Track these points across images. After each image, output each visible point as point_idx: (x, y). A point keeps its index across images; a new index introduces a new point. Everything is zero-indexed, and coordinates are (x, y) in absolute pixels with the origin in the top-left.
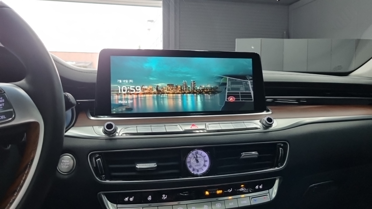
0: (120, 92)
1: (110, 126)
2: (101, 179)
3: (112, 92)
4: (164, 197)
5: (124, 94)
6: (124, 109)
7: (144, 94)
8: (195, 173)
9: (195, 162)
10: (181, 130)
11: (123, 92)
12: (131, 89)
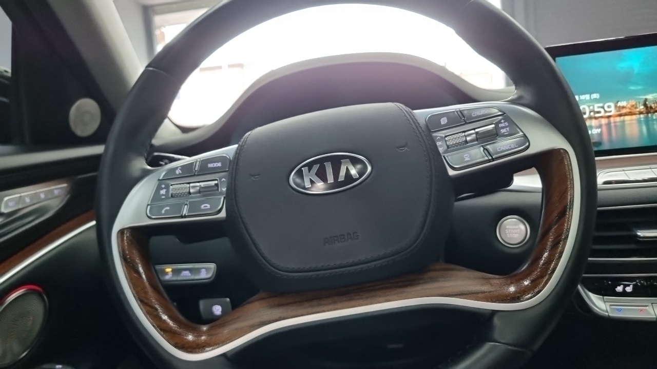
7: (620, 115)
12: (596, 110)
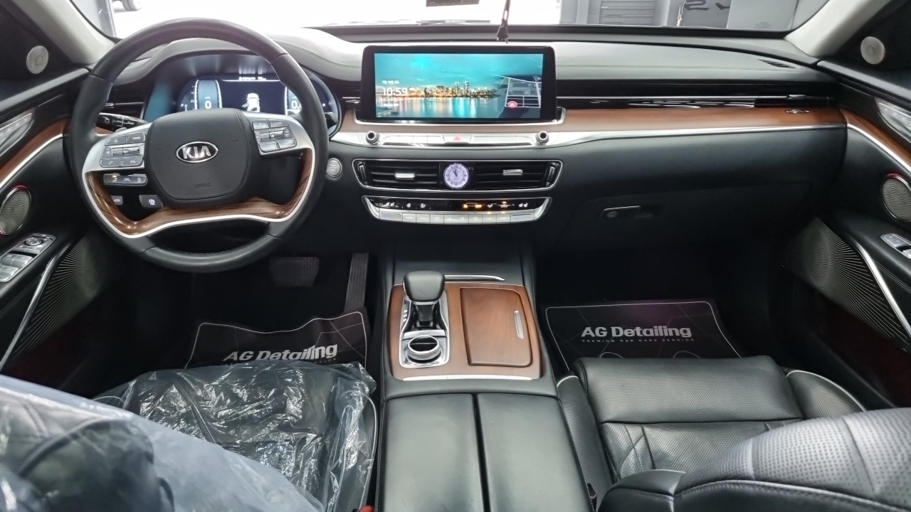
0: (385, 94)
1: (371, 136)
2: (364, 184)
3: (377, 95)
4: (423, 206)
5: (390, 97)
6: (389, 113)
7: (411, 97)
8: (453, 186)
9: (454, 175)
10: (443, 142)
11: (388, 95)
12: (397, 91)
